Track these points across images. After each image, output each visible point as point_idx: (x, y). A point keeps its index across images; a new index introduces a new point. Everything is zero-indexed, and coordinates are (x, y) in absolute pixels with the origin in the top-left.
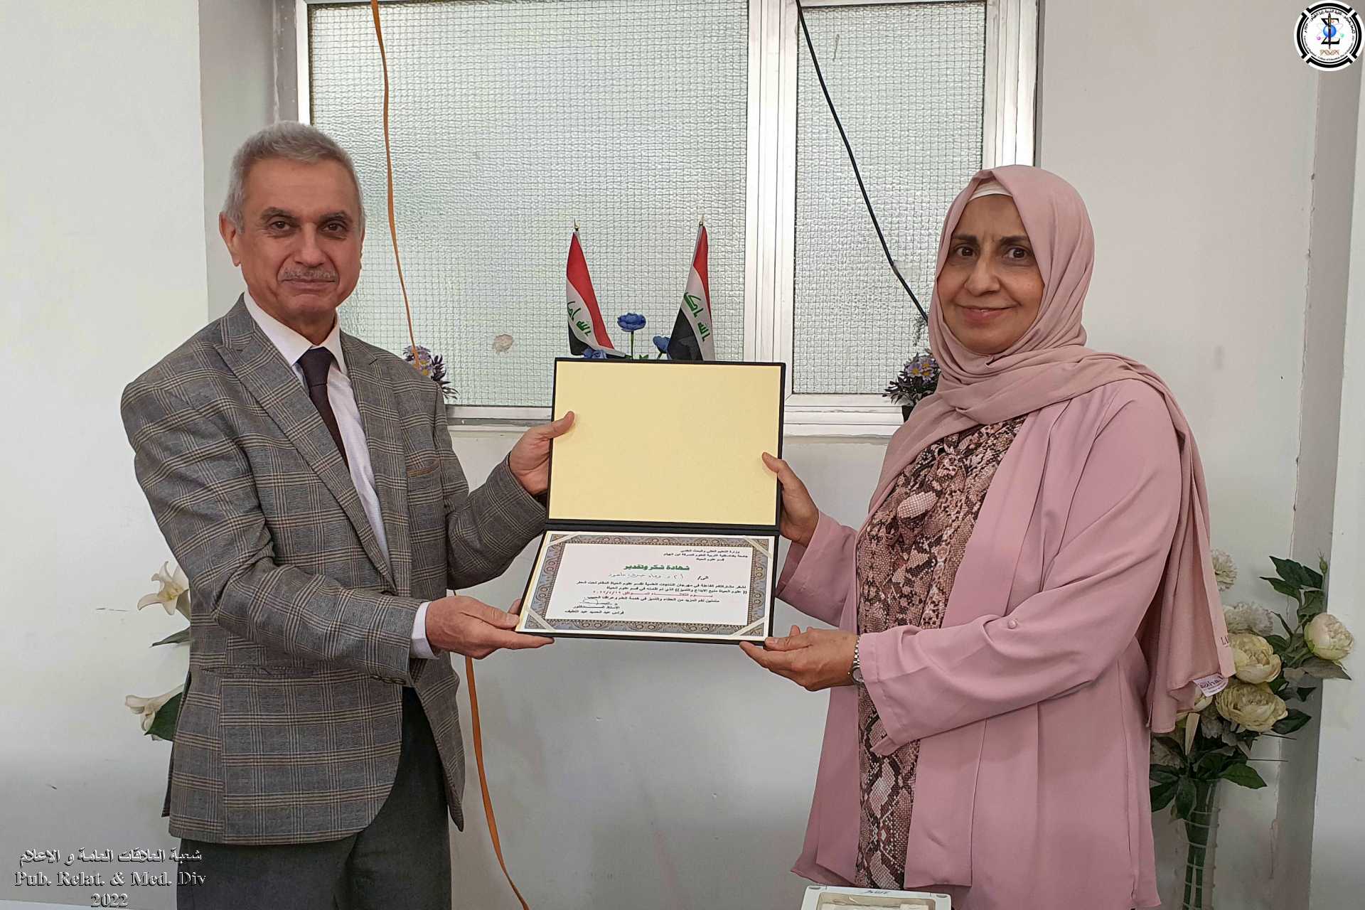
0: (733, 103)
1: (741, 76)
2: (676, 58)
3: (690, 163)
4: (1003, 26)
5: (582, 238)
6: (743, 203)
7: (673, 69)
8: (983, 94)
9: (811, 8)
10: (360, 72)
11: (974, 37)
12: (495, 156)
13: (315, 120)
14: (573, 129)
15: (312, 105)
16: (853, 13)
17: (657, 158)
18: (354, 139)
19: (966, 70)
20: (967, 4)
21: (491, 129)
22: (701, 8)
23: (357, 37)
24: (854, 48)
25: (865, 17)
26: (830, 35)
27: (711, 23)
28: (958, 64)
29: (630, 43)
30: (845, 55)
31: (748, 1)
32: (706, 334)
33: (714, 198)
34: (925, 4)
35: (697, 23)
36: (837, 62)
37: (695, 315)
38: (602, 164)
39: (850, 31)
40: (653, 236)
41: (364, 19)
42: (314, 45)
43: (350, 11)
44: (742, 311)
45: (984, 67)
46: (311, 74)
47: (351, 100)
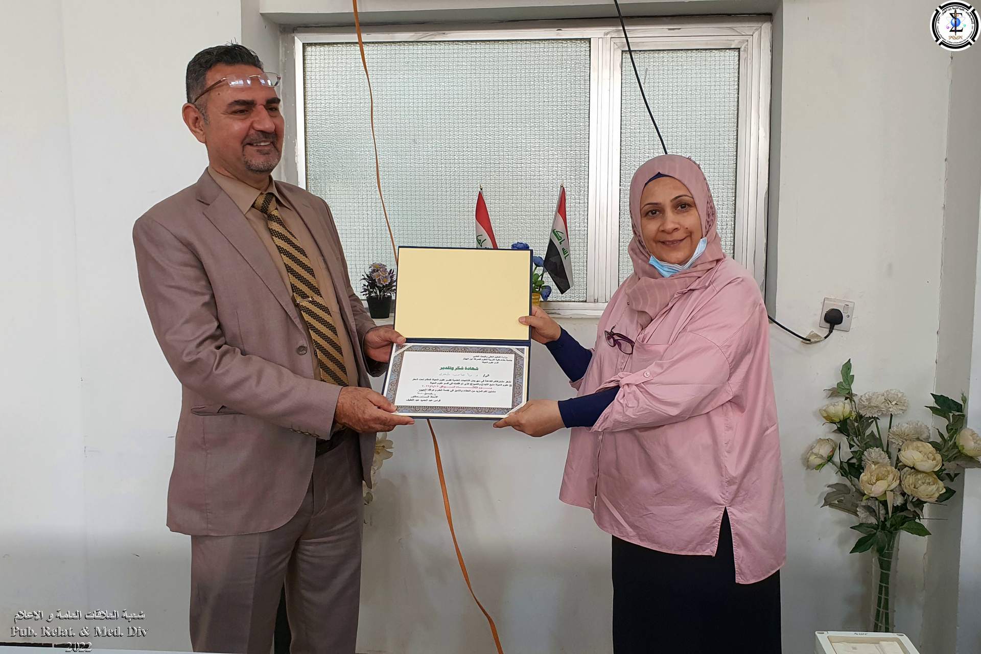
0: (580, 110)
1: (585, 93)
2: (544, 81)
3: (553, 147)
4: (750, 64)
5: (484, 194)
6: (587, 173)
7: (542, 88)
8: (738, 106)
9: (630, 51)
10: (337, 87)
11: (731, 71)
12: (427, 142)
13: (308, 117)
14: (477, 125)
15: (305, 108)
16: (657, 55)
17: (532, 144)
18: (333, 130)
19: (727, 91)
20: (727, 51)
21: (424, 125)
22: (559, 50)
23: (335, 65)
24: (656, 76)
25: (663, 57)
26: (642, 68)
27: (566, 60)
28: (722, 87)
29: (514, 71)
30: (652, 81)
31: (590, 47)
32: (567, 255)
33: (568, 169)
34: (701, 49)
35: (558, 59)
36: (646, 85)
37: (560, 243)
38: (497, 148)
39: (654, 66)
40: (530, 193)
41: (341, 52)
42: (307, 69)
43: (331, 48)
44: (586, 240)
45: (738, 89)
46: (304, 88)
47: (332, 105)
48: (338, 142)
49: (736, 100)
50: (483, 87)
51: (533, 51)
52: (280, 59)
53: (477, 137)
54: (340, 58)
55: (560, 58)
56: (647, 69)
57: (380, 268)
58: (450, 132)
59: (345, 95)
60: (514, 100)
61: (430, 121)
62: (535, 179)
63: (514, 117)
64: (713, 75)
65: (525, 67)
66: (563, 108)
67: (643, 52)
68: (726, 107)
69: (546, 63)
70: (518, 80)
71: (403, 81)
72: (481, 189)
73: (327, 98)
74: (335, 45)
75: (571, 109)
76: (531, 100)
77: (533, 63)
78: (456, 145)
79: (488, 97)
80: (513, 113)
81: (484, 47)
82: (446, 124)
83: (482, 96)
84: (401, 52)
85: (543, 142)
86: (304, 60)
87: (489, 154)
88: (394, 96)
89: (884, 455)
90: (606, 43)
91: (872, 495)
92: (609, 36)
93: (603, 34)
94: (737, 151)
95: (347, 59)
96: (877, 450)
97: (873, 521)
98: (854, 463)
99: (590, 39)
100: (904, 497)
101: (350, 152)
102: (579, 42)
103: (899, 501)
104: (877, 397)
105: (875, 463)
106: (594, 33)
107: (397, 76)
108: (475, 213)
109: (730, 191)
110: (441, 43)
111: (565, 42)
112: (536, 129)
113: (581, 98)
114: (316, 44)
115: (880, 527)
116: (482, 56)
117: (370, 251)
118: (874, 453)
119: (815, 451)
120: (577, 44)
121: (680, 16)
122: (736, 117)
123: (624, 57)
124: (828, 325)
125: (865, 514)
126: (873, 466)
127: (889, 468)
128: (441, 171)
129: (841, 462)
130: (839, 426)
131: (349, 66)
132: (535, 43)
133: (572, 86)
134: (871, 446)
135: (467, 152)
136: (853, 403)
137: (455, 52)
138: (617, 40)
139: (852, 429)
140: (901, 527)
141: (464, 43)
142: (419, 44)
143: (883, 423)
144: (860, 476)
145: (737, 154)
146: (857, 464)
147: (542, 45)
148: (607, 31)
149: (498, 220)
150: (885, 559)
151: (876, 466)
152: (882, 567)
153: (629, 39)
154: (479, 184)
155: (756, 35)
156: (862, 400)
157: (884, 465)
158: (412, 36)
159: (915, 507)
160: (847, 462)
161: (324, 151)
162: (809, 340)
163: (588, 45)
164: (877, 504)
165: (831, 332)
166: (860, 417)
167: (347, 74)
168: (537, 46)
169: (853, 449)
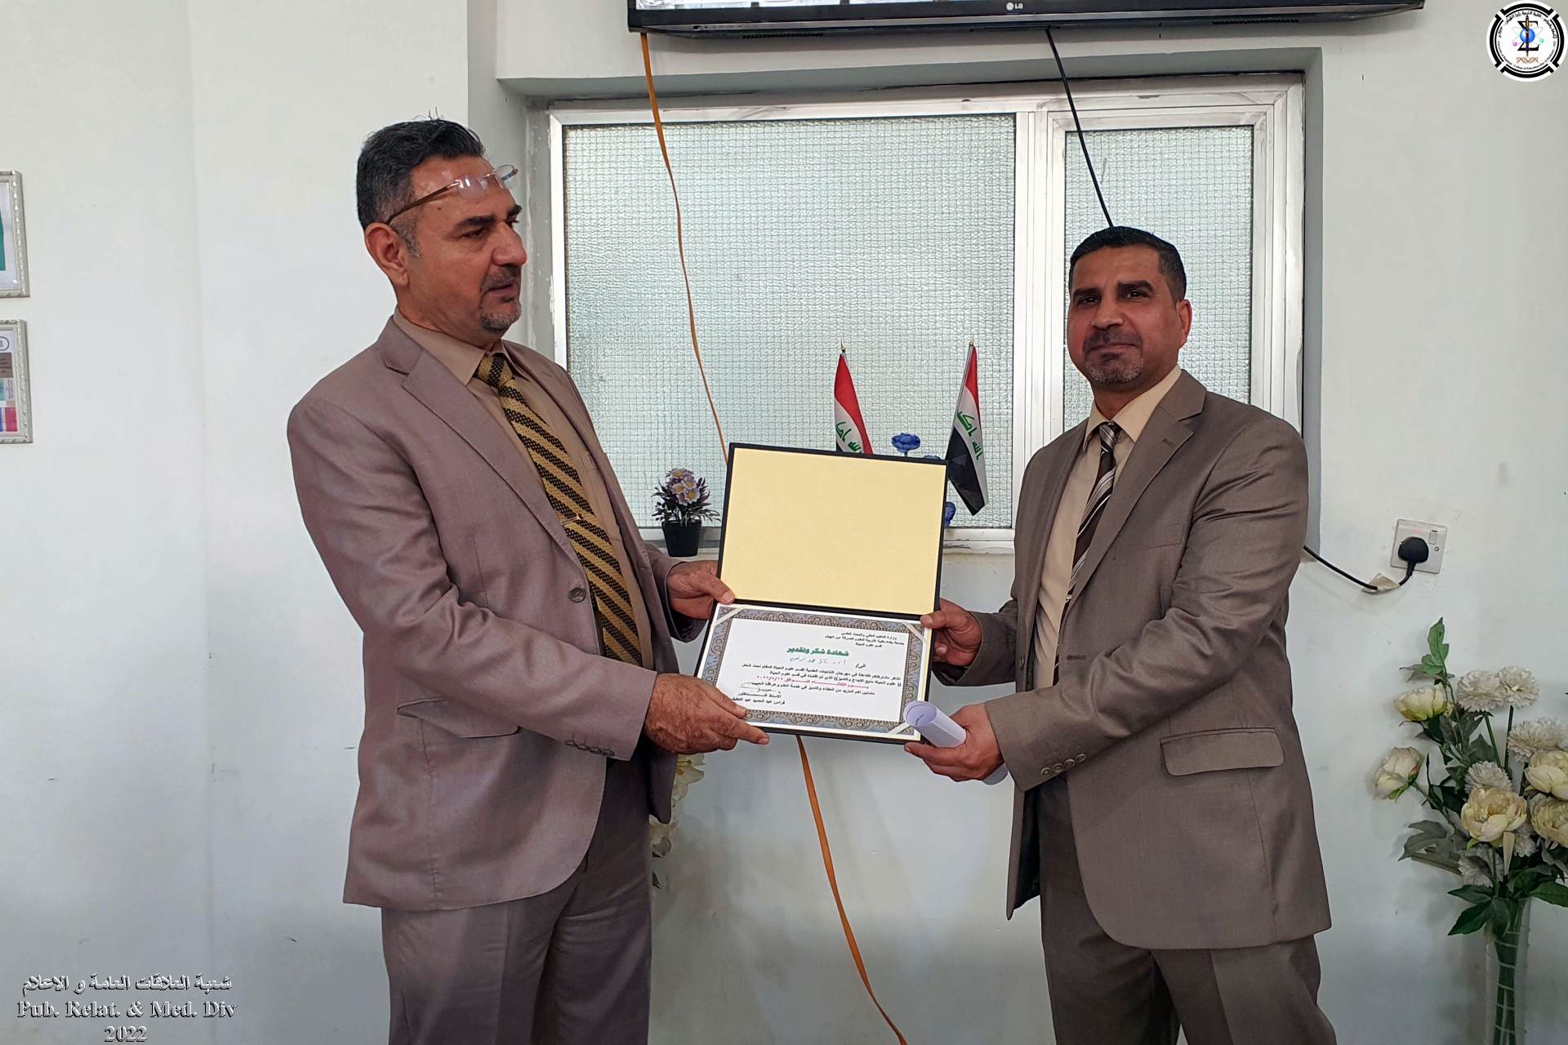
0: (1000, 225)
1: (1008, 199)
2: (941, 181)
3: (956, 284)
4: (1270, 149)
5: (848, 358)
6: (1010, 324)
7: (940, 192)
8: (1252, 216)
9: (1080, 132)
10: (617, 193)
11: (1241, 160)
12: (757, 279)
13: (570, 241)
14: (837, 251)
15: (566, 226)
16: (1121, 137)
17: (923, 280)
18: (610, 260)
19: (1234, 193)
20: (1234, 129)
21: (754, 252)
22: (967, 131)
23: (613, 159)
24: (1121, 171)
25: (1132, 141)
26: (1098, 159)
27: (978, 147)
28: (1226, 187)
29: (895, 166)
30: (1113, 178)
31: (1015, 126)
32: (979, 453)
33: (981, 318)
34: (1192, 128)
35: (964, 146)
36: (1105, 185)
37: (970, 434)
38: (868, 286)
39: (1117, 154)
40: (920, 356)
41: (622, 139)
42: (569, 166)
43: (607, 132)
44: (1010, 429)
45: (1252, 189)
46: (565, 195)
47: (607, 222)
48: (618, 280)
49: (1249, 206)
50: (845, 192)
51: (925, 133)
52: (527, 150)
53: (837, 270)
54: (620, 147)
55: (967, 144)
56: (1106, 159)
57: (684, 476)
58: (794, 262)
59: (629, 206)
60: (894, 210)
61: (762, 246)
62: (928, 335)
63: (895, 237)
64: (1211, 168)
65: (911, 160)
66: (973, 223)
67: (1099, 134)
68: (1233, 219)
69: (945, 152)
70: (901, 180)
71: (719, 183)
72: (844, 351)
73: (600, 211)
74: (613, 128)
75: (985, 224)
76: (922, 210)
77: (925, 153)
78: (804, 283)
79: (854, 207)
80: (894, 231)
81: (847, 129)
82: (788, 250)
83: (844, 206)
84: (717, 137)
85: (940, 276)
86: (564, 150)
87: (855, 296)
88: (706, 208)
89: (1501, 773)
90: (1041, 121)
91: (1482, 839)
92: (1045, 109)
93: (1035, 106)
94: (1251, 288)
95: (632, 149)
96: (1490, 765)
97: (1485, 881)
98: (1453, 788)
99: (1014, 115)
100: (1536, 842)
101: (636, 295)
102: (997, 119)
103: (1527, 849)
104: (1488, 679)
105: (1486, 787)
106: (1022, 104)
107: (710, 175)
108: (833, 388)
109: (1242, 350)
110: (780, 124)
111: (975, 119)
112: (930, 256)
113: (1002, 207)
114: (583, 127)
115: (1497, 892)
116: (844, 143)
117: (668, 451)
118: (1485, 771)
119: (1388, 767)
120: (995, 122)
121: (1157, 76)
122: (1249, 235)
123: (1068, 141)
124: (1405, 564)
125: (1472, 870)
126: (1483, 791)
127: (1509, 795)
128: (780, 323)
129: (1431, 786)
130: (1427, 727)
131: (636, 160)
132: (928, 122)
133: (987, 188)
134: (1478, 760)
135: (820, 294)
136: (1448, 688)
137: (801, 136)
138: (1059, 116)
139: (1447, 732)
140: (1531, 892)
141: (816, 123)
142: (745, 125)
143: (1499, 721)
144: (1461, 808)
145: (1251, 292)
146: (1457, 788)
147: (939, 125)
148: (1041, 102)
149: (870, 399)
150: (1507, 945)
151: (1488, 793)
152: (1501, 958)
153: (1078, 113)
154: (840, 343)
155: (1279, 104)
156: (1462, 684)
157: (1499, 790)
158: (736, 112)
159: (1554, 858)
160: (1441, 786)
161: (596, 295)
162: (1375, 588)
163: (1012, 123)
164: (1491, 854)
165: (1409, 574)
166: (1460, 713)
167: (633, 172)
168: (931, 126)
169: (1450, 765)
